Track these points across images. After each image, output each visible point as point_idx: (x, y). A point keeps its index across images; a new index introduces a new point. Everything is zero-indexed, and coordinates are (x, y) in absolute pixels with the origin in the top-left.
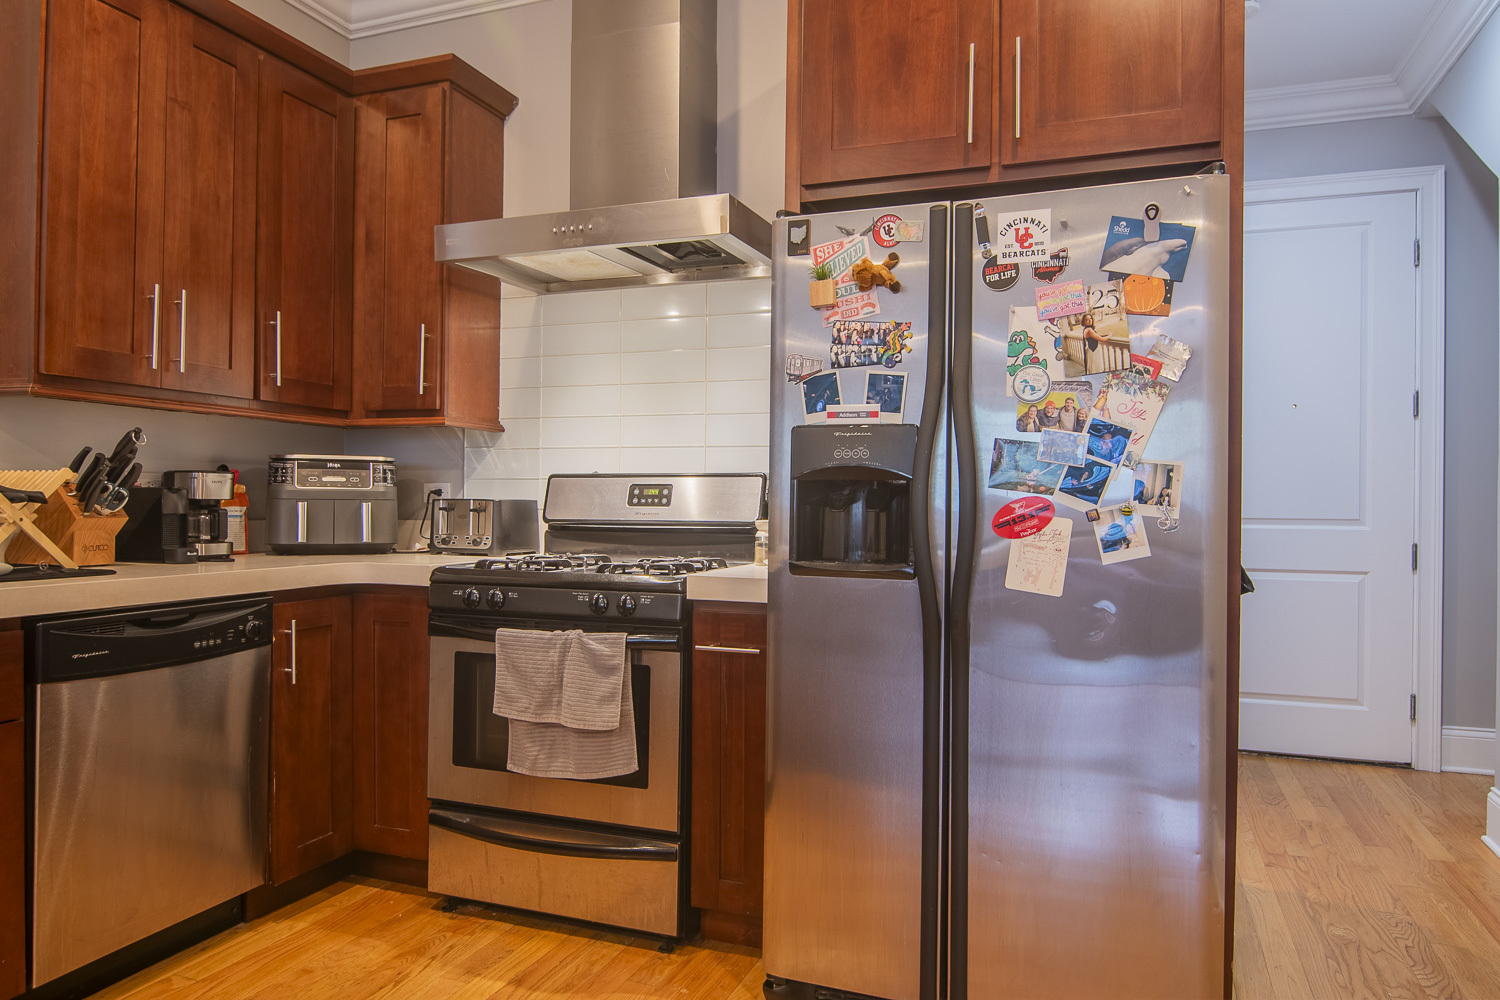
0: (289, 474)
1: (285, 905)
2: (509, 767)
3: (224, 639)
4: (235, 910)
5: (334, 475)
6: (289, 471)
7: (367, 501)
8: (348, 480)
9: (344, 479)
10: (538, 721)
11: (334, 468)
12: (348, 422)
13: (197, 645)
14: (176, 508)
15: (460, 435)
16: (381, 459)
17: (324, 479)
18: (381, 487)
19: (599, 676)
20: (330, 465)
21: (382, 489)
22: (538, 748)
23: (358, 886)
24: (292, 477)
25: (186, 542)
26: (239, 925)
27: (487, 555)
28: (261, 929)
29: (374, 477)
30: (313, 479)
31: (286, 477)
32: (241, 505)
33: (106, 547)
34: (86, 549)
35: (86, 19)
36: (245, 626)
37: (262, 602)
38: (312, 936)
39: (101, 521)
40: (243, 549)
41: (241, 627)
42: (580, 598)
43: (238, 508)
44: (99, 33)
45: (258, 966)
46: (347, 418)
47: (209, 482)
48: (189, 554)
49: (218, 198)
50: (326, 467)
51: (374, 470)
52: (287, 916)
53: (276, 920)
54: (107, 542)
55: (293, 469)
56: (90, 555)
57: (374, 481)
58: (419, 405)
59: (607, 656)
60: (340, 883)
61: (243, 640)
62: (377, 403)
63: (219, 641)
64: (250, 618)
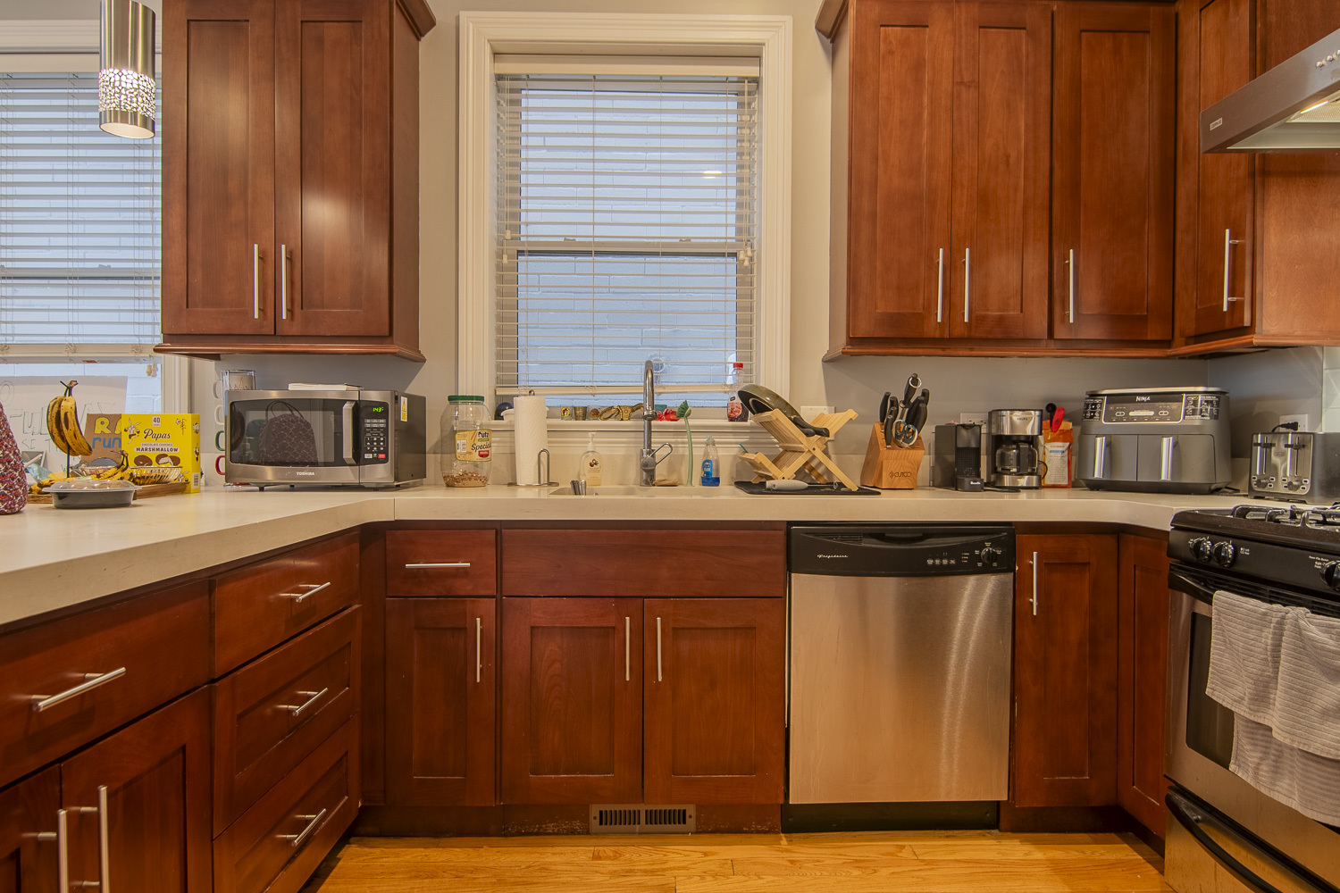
0: (1098, 410)
1: (1045, 832)
2: (1232, 767)
3: (959, 560)
4: (988, 815)
5: (1142, 409)
6: (1098, 406)
7: (1167, 435)
8: (1156, 414)
9: (1152, 413)
10: (1252, 718)
11: (1143, 401)
12: (1169, 352)
13: (930, 562)
14: (969, 442)
15: (1319, 353)
16: (1201, 389)
17: (1131, 414)
18: (1196, 420)
19: (1324, 678)
20: (1138, 399)
21: (1197, 423)
22: (1260, 755)
23: (1126, 845)
24: (1100, 413)
25: (997, 471)
26: (993, 831)
27: (1304, 502)
28: (1004, 842)
29: (1186, 410)
30: (1120, 414)
31: (1094, 412)
32: (1064, 441)
33: (909, 474)
34: (892, 475)
35: (882, 46)
36: (981, 551)
37: (1002, 531)
38: (1035, 870)
39: (902, 452)
40: (1065, 482)
41: (977, 552)
42: (1318, 565)
43: (1060, 444)
44: (893, 53)
45: (970, 871)
46: (1170, 348)
47: (1015, 418)
48: (972, 483)
49: (1008, 157)
50: (1134, 401)
51: (1187, 402)
52: (1035, 843)
53: (1023, 841)
54: (910, 470)
55: (1101, 404)
56: (896, 481)
57: (1185, 414)
58: (1228, 325)
59: (1330, 651)
60: (1113, 834)
61: (980, 564)
62: (1191, 328)
63: (953, 562)
64: (988, 544)
